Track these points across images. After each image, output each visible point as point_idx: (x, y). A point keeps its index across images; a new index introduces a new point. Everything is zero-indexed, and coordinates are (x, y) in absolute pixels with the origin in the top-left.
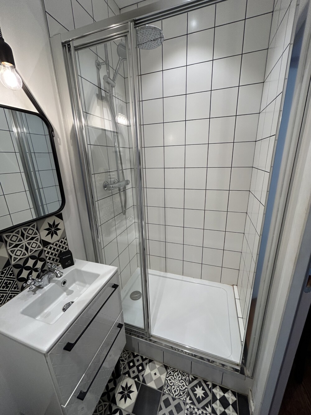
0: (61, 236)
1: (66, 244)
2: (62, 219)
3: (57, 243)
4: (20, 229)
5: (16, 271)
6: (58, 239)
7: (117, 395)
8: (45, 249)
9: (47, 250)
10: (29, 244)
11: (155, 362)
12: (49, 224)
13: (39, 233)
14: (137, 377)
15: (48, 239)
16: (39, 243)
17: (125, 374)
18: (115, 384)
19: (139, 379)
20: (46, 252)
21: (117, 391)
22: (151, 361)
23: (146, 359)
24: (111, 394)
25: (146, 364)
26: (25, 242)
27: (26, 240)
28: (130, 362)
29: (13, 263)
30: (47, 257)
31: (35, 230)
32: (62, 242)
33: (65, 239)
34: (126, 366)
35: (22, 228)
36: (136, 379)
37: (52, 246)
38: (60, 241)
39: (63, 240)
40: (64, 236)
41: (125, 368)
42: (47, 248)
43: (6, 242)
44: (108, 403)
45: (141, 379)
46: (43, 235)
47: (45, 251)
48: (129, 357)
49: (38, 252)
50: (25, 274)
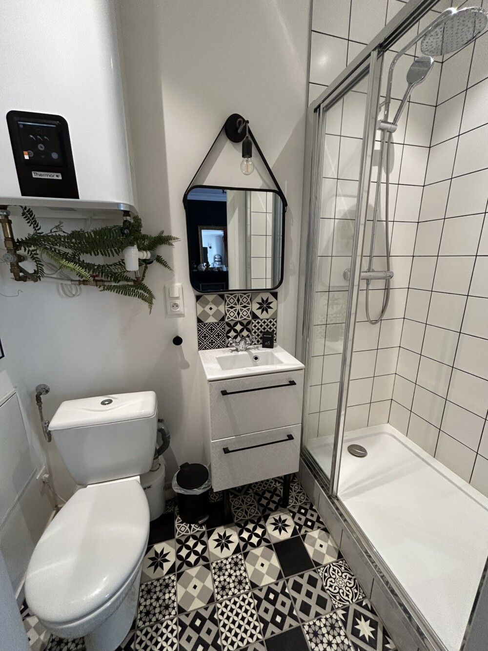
0: (271, 316)
1: (275, 326)
2: (276, 298)
3: (266, 321)
4: (237, 295)
5: (227, 328)
6: (268, 317)
7: (271, 518)
8: (253, 321)
9: (255, 323)
10: (241, 310)
11: (330, 537)
12: (262, 299)
13: (252, 304)
14: (301, 527)
15: (258, 313)
16: (249, 314)
17: (291, 511)
18: (276, 509)
19: (300, 529)
20: (254, 325)
21: (274, 515)
22: (325, 530)
23: (322, 523)
24: (268, 512)
25: (319, 528)
26: (238, 307)
27: (239, 306)
28: (304, 509)
29: (226, 320)
30: (253, 329)
31: (249, 300)
32: (271, 322)
33: (275, 320)
34: (296, 507)
35: (239, 295)
36: (298, 527)
37: (260, 321)
38: (269, 321)
39: (272, 320)
40: (274, 317)
41: (294, 507)
42: (255, 321)
43: (226, 301)
44: (260, 514)
45: (303, 532)
46: (255, 307)
47: (253, 323)
48: (305, 503)
49: (247, 321)
50: (232, 334)
